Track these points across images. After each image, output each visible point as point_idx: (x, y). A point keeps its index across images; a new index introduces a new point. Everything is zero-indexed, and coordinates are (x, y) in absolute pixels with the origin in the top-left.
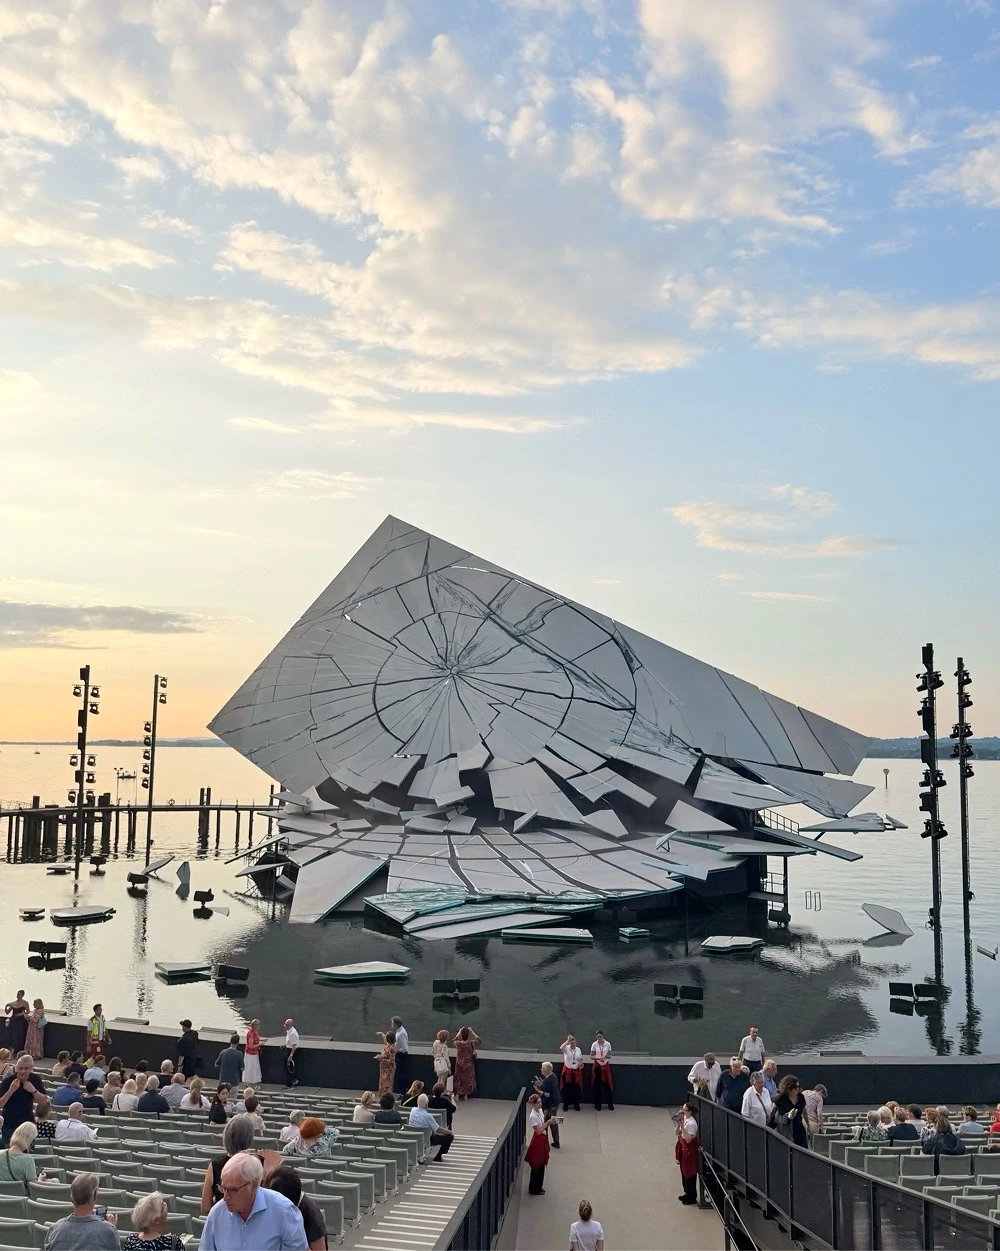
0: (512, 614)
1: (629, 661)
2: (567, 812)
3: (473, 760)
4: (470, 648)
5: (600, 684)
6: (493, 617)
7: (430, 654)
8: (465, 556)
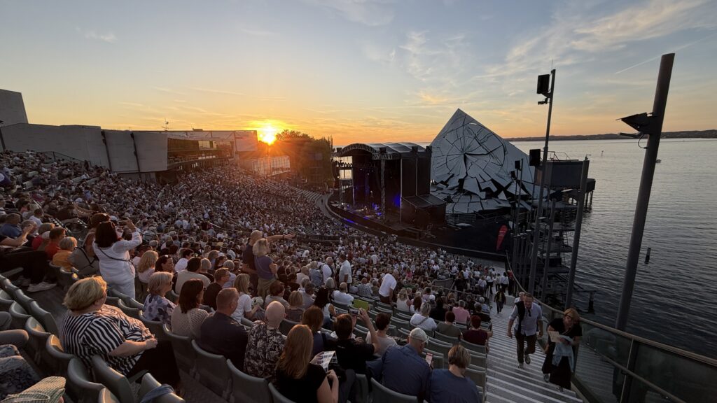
0: (480, 137)
1: (505, 151)
2: (477, 191)
3: (462, 177)
4: (469, 147)
5: (497, 158)
6: (476, 138)
7: (460, 148)
8: (473, 120)
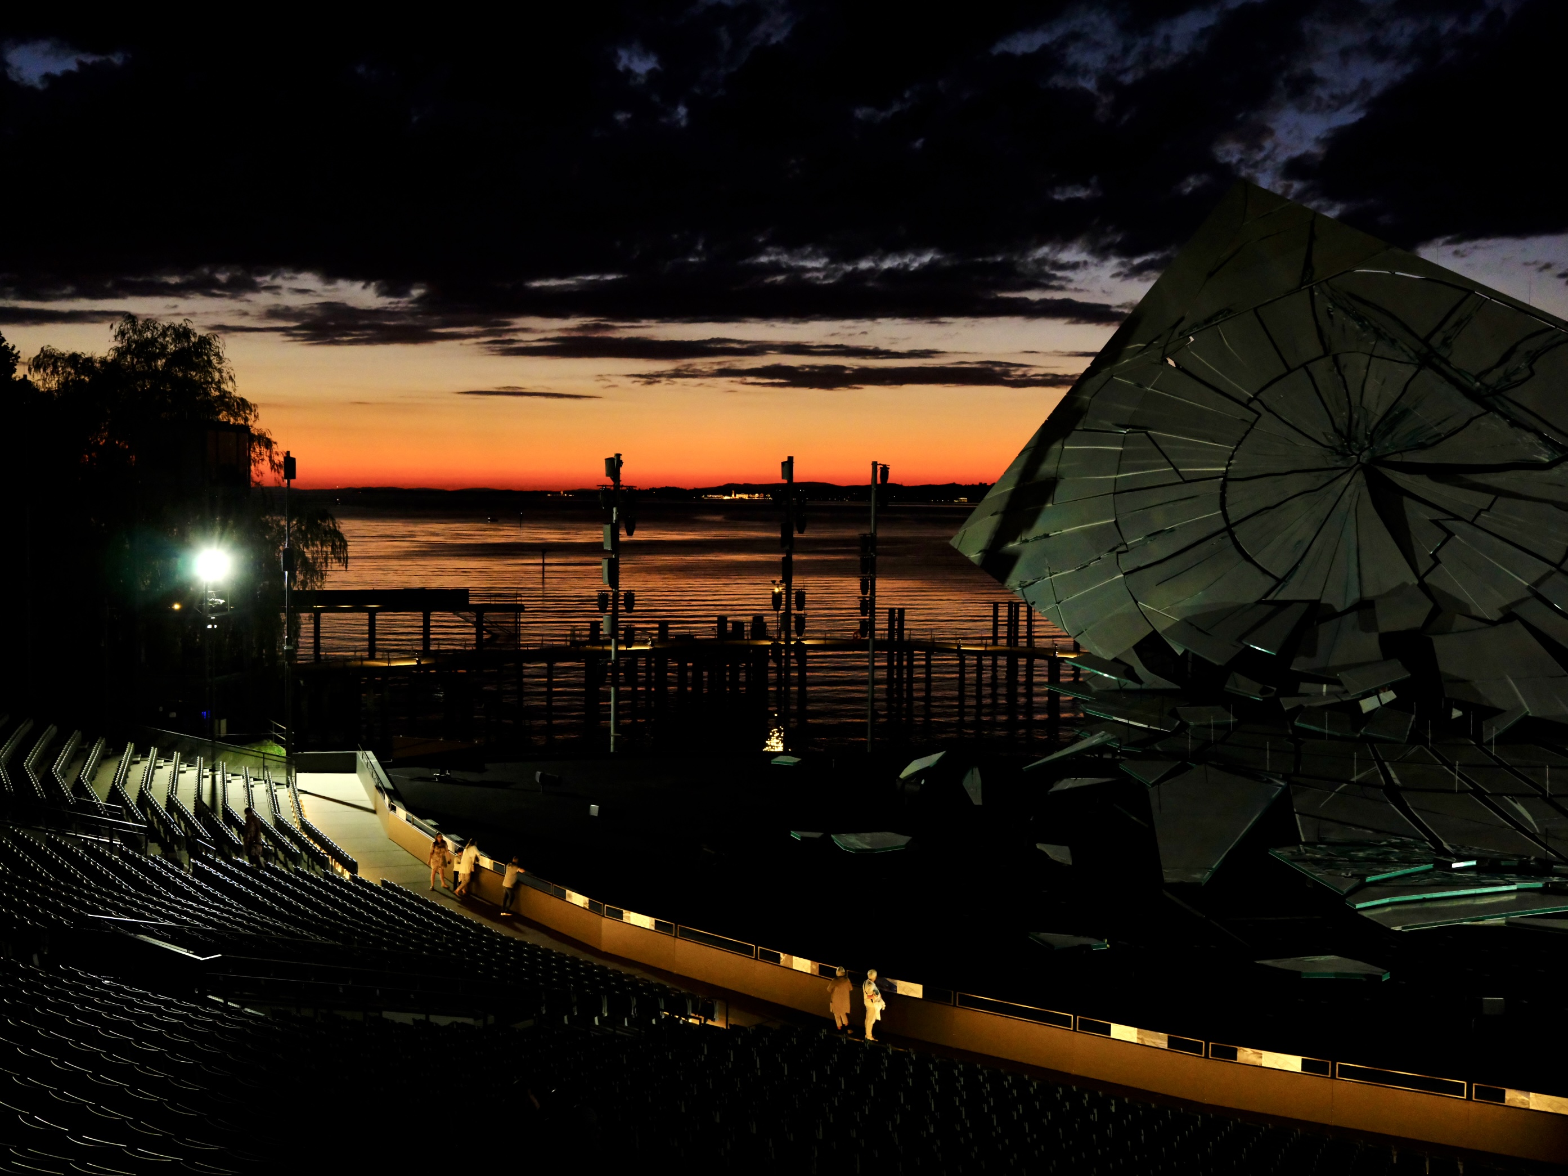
0: (1470, 355)
6: (1436, 361)
7: (1318, 428)
